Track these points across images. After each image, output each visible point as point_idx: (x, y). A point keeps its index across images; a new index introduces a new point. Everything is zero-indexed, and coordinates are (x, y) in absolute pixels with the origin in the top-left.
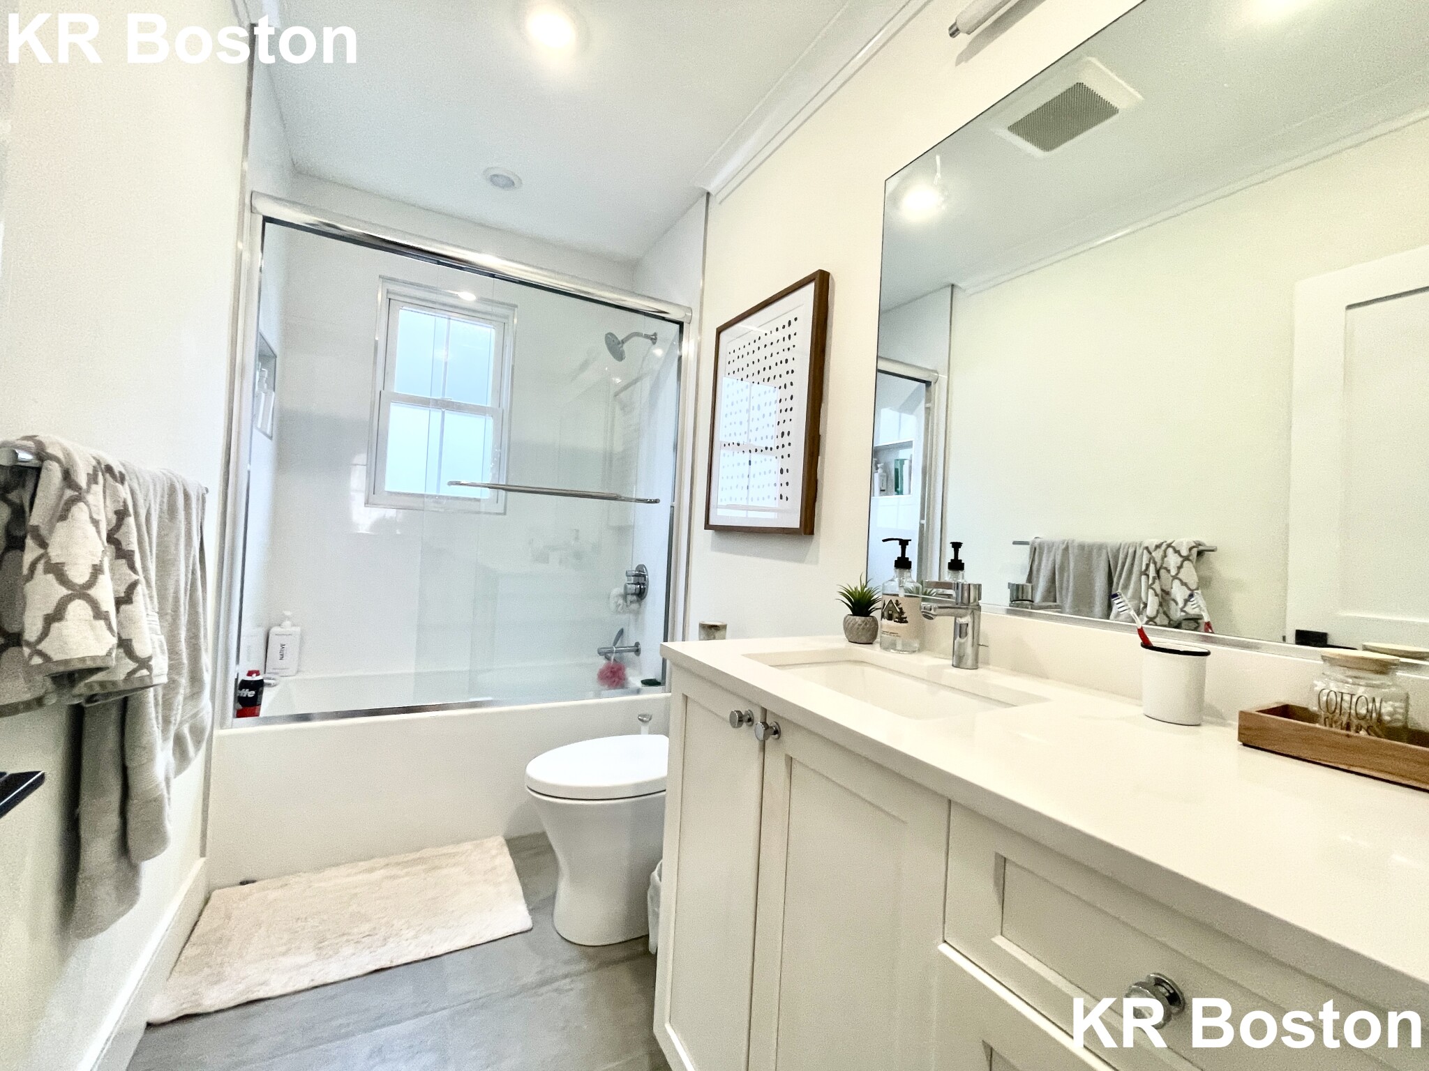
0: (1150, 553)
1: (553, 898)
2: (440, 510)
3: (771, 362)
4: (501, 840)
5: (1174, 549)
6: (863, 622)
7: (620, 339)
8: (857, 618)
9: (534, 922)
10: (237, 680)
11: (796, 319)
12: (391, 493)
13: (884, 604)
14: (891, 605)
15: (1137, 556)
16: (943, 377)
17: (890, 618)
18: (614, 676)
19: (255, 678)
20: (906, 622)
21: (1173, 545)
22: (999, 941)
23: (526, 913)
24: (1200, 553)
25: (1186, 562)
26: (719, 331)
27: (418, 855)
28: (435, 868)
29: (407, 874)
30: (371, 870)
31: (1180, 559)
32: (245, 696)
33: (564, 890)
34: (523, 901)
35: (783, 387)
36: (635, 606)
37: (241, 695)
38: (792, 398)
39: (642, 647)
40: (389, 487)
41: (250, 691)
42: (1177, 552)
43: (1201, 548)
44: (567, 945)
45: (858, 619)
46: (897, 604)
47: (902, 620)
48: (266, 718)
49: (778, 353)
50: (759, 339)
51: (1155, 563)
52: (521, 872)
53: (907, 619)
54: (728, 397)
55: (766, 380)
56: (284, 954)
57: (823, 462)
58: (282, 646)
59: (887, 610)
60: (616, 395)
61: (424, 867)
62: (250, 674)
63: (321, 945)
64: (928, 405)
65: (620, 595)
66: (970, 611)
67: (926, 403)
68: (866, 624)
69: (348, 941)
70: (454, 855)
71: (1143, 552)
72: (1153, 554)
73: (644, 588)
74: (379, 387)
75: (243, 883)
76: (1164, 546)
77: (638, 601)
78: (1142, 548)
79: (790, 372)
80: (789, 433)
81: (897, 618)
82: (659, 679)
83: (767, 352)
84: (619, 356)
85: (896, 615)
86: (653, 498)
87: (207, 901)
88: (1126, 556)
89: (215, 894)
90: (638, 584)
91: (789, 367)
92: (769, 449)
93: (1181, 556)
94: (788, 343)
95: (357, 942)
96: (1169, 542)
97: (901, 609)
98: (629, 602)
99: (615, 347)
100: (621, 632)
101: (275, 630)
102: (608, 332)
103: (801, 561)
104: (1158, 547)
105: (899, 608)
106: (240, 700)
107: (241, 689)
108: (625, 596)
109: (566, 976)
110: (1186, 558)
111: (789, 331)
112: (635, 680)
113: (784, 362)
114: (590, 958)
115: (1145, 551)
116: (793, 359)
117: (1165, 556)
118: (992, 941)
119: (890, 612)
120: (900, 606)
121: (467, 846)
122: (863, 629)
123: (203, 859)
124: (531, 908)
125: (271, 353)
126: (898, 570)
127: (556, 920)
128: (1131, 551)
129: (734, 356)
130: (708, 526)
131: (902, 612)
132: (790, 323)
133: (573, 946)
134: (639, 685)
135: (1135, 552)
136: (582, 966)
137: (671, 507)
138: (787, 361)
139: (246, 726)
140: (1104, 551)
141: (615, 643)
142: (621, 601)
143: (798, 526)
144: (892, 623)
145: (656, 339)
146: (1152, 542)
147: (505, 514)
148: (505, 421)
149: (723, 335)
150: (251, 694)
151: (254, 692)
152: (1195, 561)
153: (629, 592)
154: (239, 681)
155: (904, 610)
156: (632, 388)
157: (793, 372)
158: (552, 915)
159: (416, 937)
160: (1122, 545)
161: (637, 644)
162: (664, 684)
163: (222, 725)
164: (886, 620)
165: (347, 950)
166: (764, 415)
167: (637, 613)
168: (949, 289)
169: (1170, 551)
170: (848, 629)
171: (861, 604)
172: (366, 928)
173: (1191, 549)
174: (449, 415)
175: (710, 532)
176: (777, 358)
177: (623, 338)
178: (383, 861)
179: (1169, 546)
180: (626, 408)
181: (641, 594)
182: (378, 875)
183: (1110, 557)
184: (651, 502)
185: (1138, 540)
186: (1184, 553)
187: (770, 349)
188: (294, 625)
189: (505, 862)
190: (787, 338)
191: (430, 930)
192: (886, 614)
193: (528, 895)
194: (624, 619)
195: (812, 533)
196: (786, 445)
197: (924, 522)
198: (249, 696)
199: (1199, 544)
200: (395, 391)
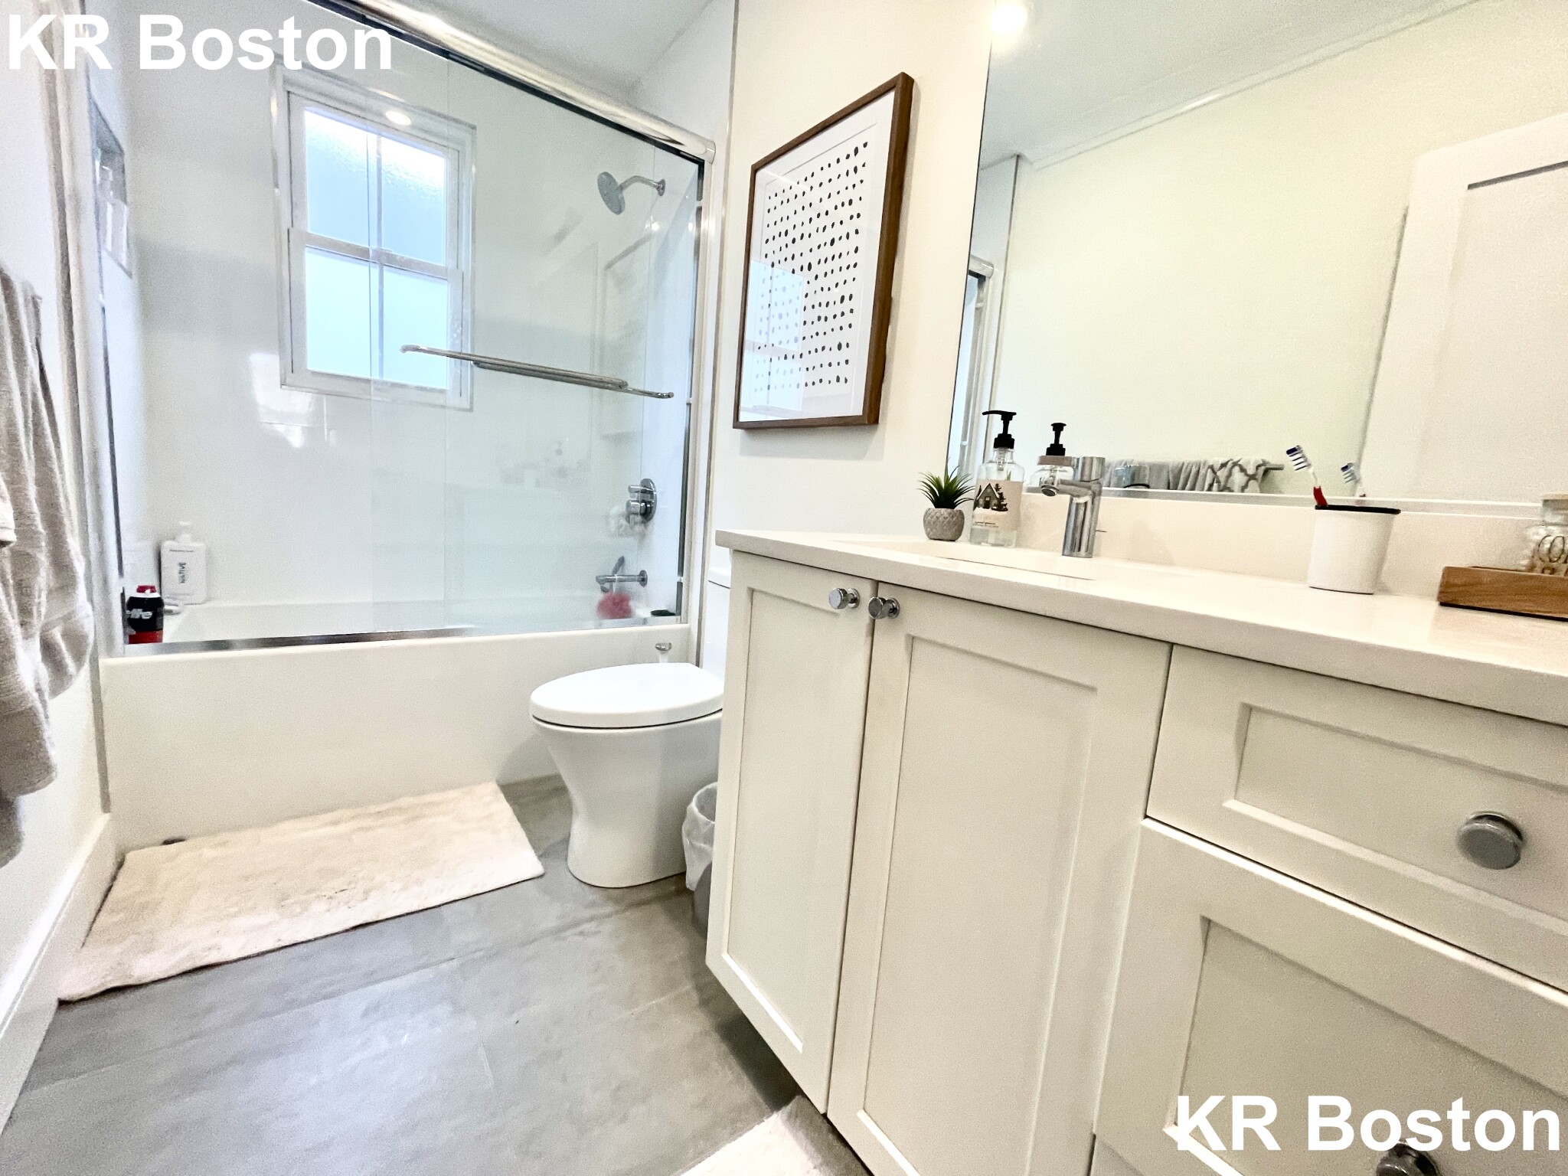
0: (1214, 472)
1: (566, 841)
2: (386, 400)
3: (828, 205)
4: (493, 786)
5: (1240, 466)
6: (950, 514)
7: (619, 181)
8: (943, 510)
9: (545, 868)
10: (123, 595)
11: (865, 145)
12: (314, 373)
13: (980, 490)
14: (989, 490)
15: (1200, 478)
16: (999, 272)
17: (987, 506)
18: (616, 607)
19: (148, 594)
20: (1006, 510)
21: (1240, 463)
22: (1232, 804)
23: (535, 859)
24: (1266, 472)
25: (1251, 482)
26: (755, 169)
27: (392, 805)
28: (416, 818)
29: (381, 826)
30: (336, 823)
31: (1246, 478)
32: (138, 617)
33: (580, 831)
34: (529, 847)
35: (844, 237)
36: (638, 528)
37: (132, 617)
38: (856, 250)
39: (650, 576)
40: (312, 366)
41: (143, 611)
42: (1243, 470)
43: (1268, 466)
44: (587, 888)
45: (944, 512)
46: (997, 489)
47: (1001, 507)
48: (172, 645)
49: (838, 193)
50: (813, 175)
51: (1218, 482)
52: (523, 817)
53: (1007, 507)
54: (766, 256)
55: (821, 230)
56: (234, 915)
57: (894, 331)
58: (182, 565)
59: (983, 497)
60: (609, 266)
61: (403, 818)
62: (141, 589)
63: (283, 903)
64: (979, 305)
65: (620, 516)
66: (1090, 492)
67: (978, 302)
68: (953, 517)
69: (318, 896)
70: (437, 804)
71: (1207, 472)
72: (1218, 473)
73: (651, 508)
74: (286, 223)
75: (167, 842)
76: (1230, 465)
77: (642, 522)
78: (1207, 467)
79: (855, 216)
80: (851, 297)
81: (995, 505)
82: (673, 609)
83: (822, 192)
84: (617, 206)
85: (995, 502)
86: (665, 391)
87: (120, 865)
88: (1189, 476)
89: (129, 856)
90: (643, 501)
91: (853, 210)
92: (823, 319)
93: (1247, 475)
94: (854, 178)
95: (331, 898)
96: (1235, 460)
97: (1001, 494)
98: (632, 523)
99: (612, 193)
100: (622, 561)
101: (167, 545)
102: (606, 171)
103: (859, 457)
104: (1224, 465)
105: (999, 494)
106: (129, 622)
107: (130, 609)
108: (628, 516)
109: (592, 919)
110: (1252, 477)
111: (855, 161)
112: (642, 611)
113: (846, 204)
114: (617, 901)
115: (1209, 470)
116: (860, 199)
117: (1230, 475)
118: (1224, 808)
119: (988, 499)
120: (1000, 491)
121: (451, 794)
122: (949, 522)
123: (107, 816)
124: (540, 853)
125: (114, 147)
126: (997, 449)
127: (569, 864)
128: (1194, 470)
129: (776, 201)
130: (737, 424)
131: (1002, 498)
132: (856, 151)
133: (593, 889)
134: (648, 615)
135: (1198, 472)
136: (609, 909)
137: (687, 404)
138: (851, 202)
139: (143, 654)
140: (1165, 473)
141: (615, 571)
142: (623, 522)
143: (860, 413)
144: (989, 511)
145: (663, 188)
146: (1217, 461)
147: (471, 410)
148: (466, 288)
149: (759, 174)
150: (147, 615)
151: (150, 614)
152: (1260, 480)
153: (633, 510)
154: (127, 599)
155: (1005, 496)
156: (630, 256)
157: (859, 216)
158: (566, 859)
159: (405, 888)
160: (1186, 465)
161: (643, 573)
162: (680, 614)
163: (110, 650)
164: (981, 508)
165: (319, 907)
166: (816, 277)
167: (643, 536)
168: (1014, 160)
169: (1237, 468)
170: (929, 523)
171: (945, 496)
172: (338, 883)
173: (1258, 467)
174: (388, 274)
175: (739, 432)
176: (836, 200)
177: (623, 181)
178: (348, 813)
179: (1235, 464)
180: (622, 282)
181: (647, 514)
182: (343, 828)
183: (1171, 478)
184: (662, 397)
185: (1202, 460)
186: (1251, 472)
187: (827, 188)
188: (195, 540)
189: (503, 810)
190: (851, 172)
191: (419, 882)
192: (981, 502)
193: (535, 842)
194: (627, 545)
195: (876, 421)
196: (847, 312)
197: (966, 443)
198: (144, 617)
199: (1264, 463)
200: (309, 231)
